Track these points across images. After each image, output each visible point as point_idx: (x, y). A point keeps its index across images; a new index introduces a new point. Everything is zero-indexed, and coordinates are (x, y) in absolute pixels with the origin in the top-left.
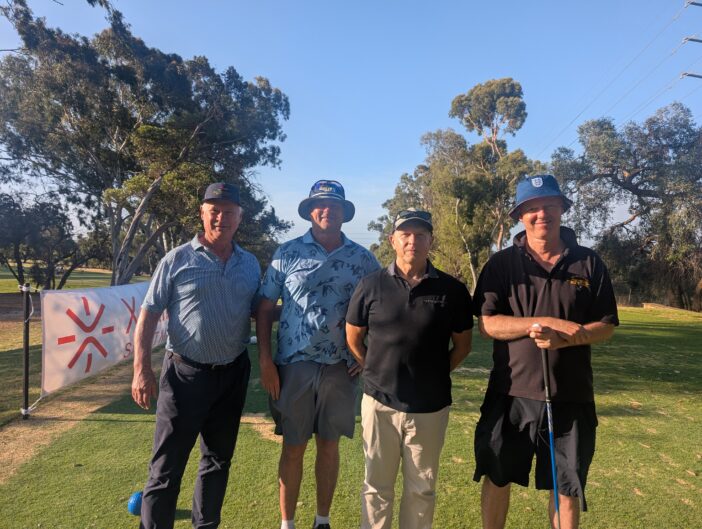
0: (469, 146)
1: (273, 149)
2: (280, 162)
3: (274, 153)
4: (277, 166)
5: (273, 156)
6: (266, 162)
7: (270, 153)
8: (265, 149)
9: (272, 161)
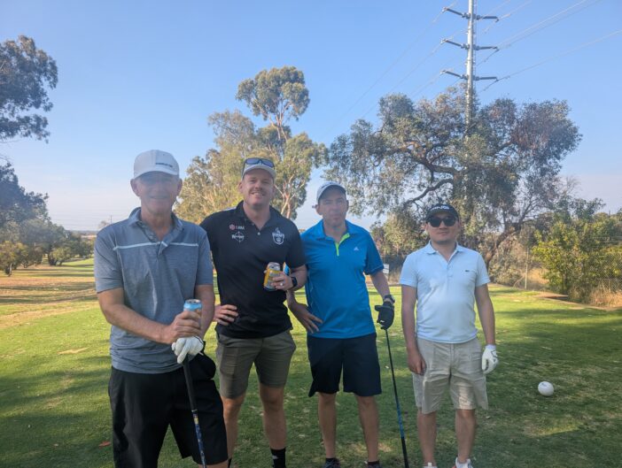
0: (256, 129)
1: (38, 119)
2: (47, 134)
3: (38, 125)
4: (43, 139)
5: (38, 127)
6: (29, 133)
7: (33, 123)
8: (27, 119)
9: (36, 132)
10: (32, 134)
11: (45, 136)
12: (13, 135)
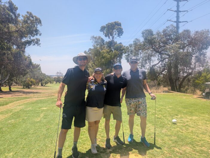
0: (105, 42)
3: (37, 41)
10: (36, 44)
11: (39, 45)
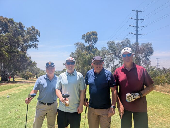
2: (38, 47)
3: (36, 45)
5: (36, 46)
6: (34, 47)
7: (35, 45)
8: (33, 44)
9: (35, 47)
11: (37, 48)
12: (30, 48)
